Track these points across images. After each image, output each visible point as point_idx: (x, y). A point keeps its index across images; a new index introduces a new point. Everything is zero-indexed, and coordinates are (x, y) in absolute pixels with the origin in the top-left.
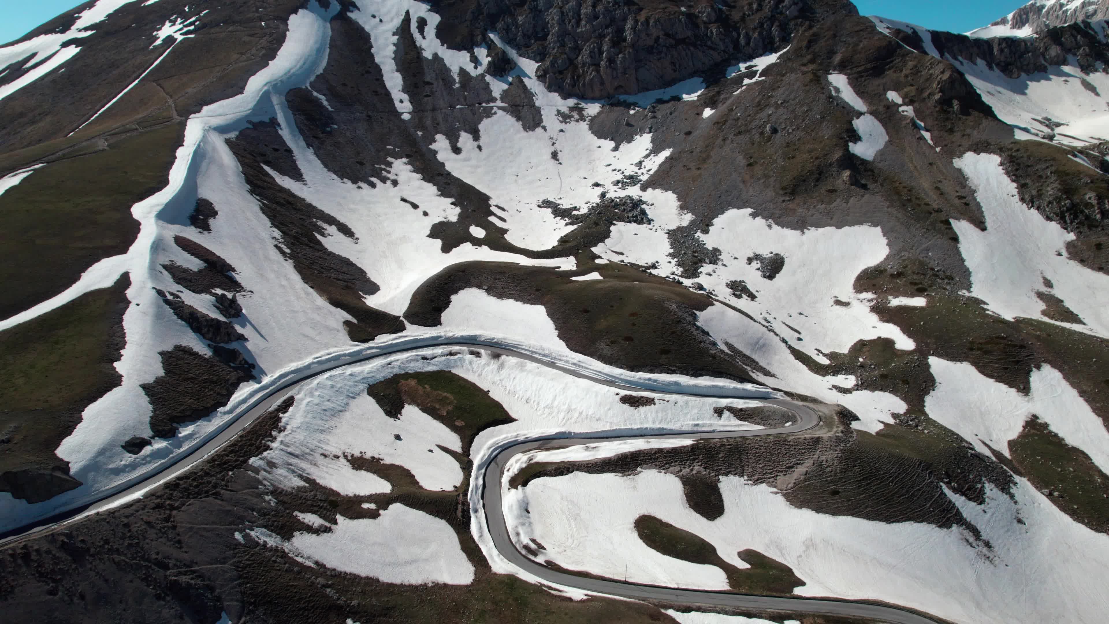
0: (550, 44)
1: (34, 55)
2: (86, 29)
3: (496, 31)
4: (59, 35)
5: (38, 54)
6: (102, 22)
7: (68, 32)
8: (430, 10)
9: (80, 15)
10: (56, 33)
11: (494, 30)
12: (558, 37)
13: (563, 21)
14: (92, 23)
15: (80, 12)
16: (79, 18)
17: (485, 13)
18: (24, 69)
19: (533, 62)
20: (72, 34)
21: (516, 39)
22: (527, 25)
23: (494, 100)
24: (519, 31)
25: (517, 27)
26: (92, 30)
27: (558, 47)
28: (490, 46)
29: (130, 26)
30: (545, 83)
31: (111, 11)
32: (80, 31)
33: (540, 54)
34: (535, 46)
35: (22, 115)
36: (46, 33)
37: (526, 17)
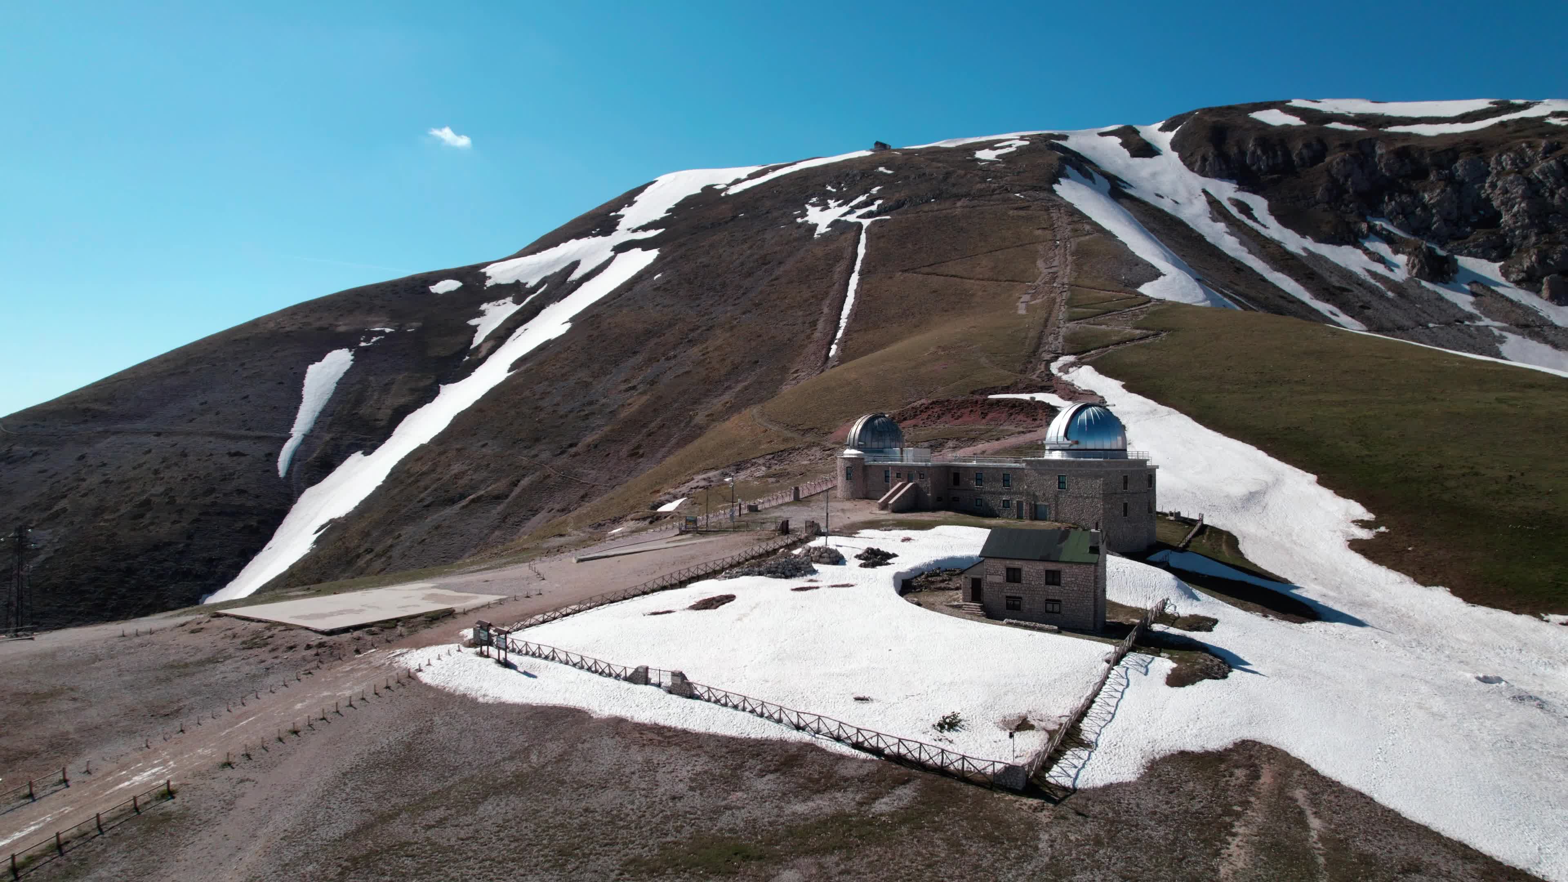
0: (1512, 230)
1: (575, 265)
2: (645, 228)
3: (1383, 217)
4: (600, 239)
5: (582, 263)
6: (663, 219)
7: (613, 234)
8: (1239, 190)
9: (619, 213)
10: (594, 236)
11: (1381, 215)
12: (1530, 218)
13: (1537, 192)
14: (650, 220)
15: (619, 210)
16: (622, 216)
17: (1351, 190)
18: (572, 282)
19: (1484, 262)
20: (621, 235)
21: (1428, 228)
22: (1446, 204)
23: (1471, 317)
24: (1433, 215)
25: (1425, 207)
26: (656, 229)
27: (1537, 235)
28: (1389, 239)
29: (735, 217)
30: (1538, 292)
31: (671, 205)
32: (635, 231)
33: (1495, 248)
34: (1480, 236)
35: (649, 334)
36: (578, 236)
37: (1443, 191)
